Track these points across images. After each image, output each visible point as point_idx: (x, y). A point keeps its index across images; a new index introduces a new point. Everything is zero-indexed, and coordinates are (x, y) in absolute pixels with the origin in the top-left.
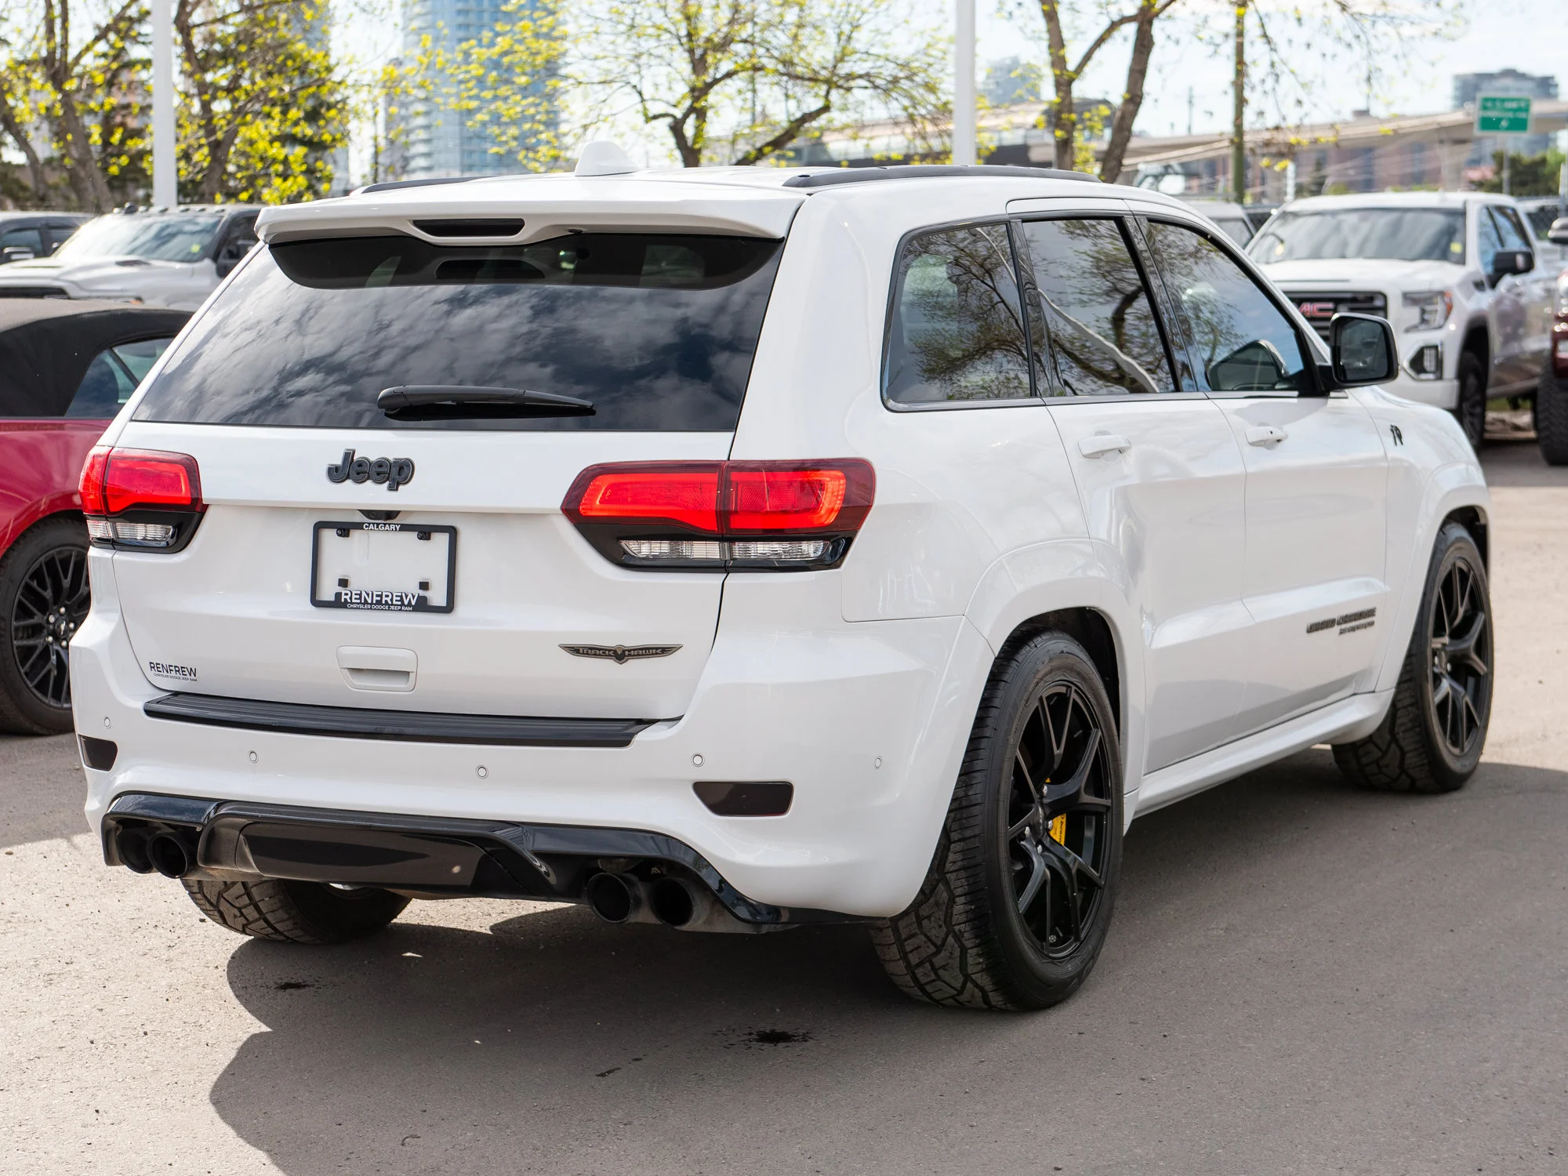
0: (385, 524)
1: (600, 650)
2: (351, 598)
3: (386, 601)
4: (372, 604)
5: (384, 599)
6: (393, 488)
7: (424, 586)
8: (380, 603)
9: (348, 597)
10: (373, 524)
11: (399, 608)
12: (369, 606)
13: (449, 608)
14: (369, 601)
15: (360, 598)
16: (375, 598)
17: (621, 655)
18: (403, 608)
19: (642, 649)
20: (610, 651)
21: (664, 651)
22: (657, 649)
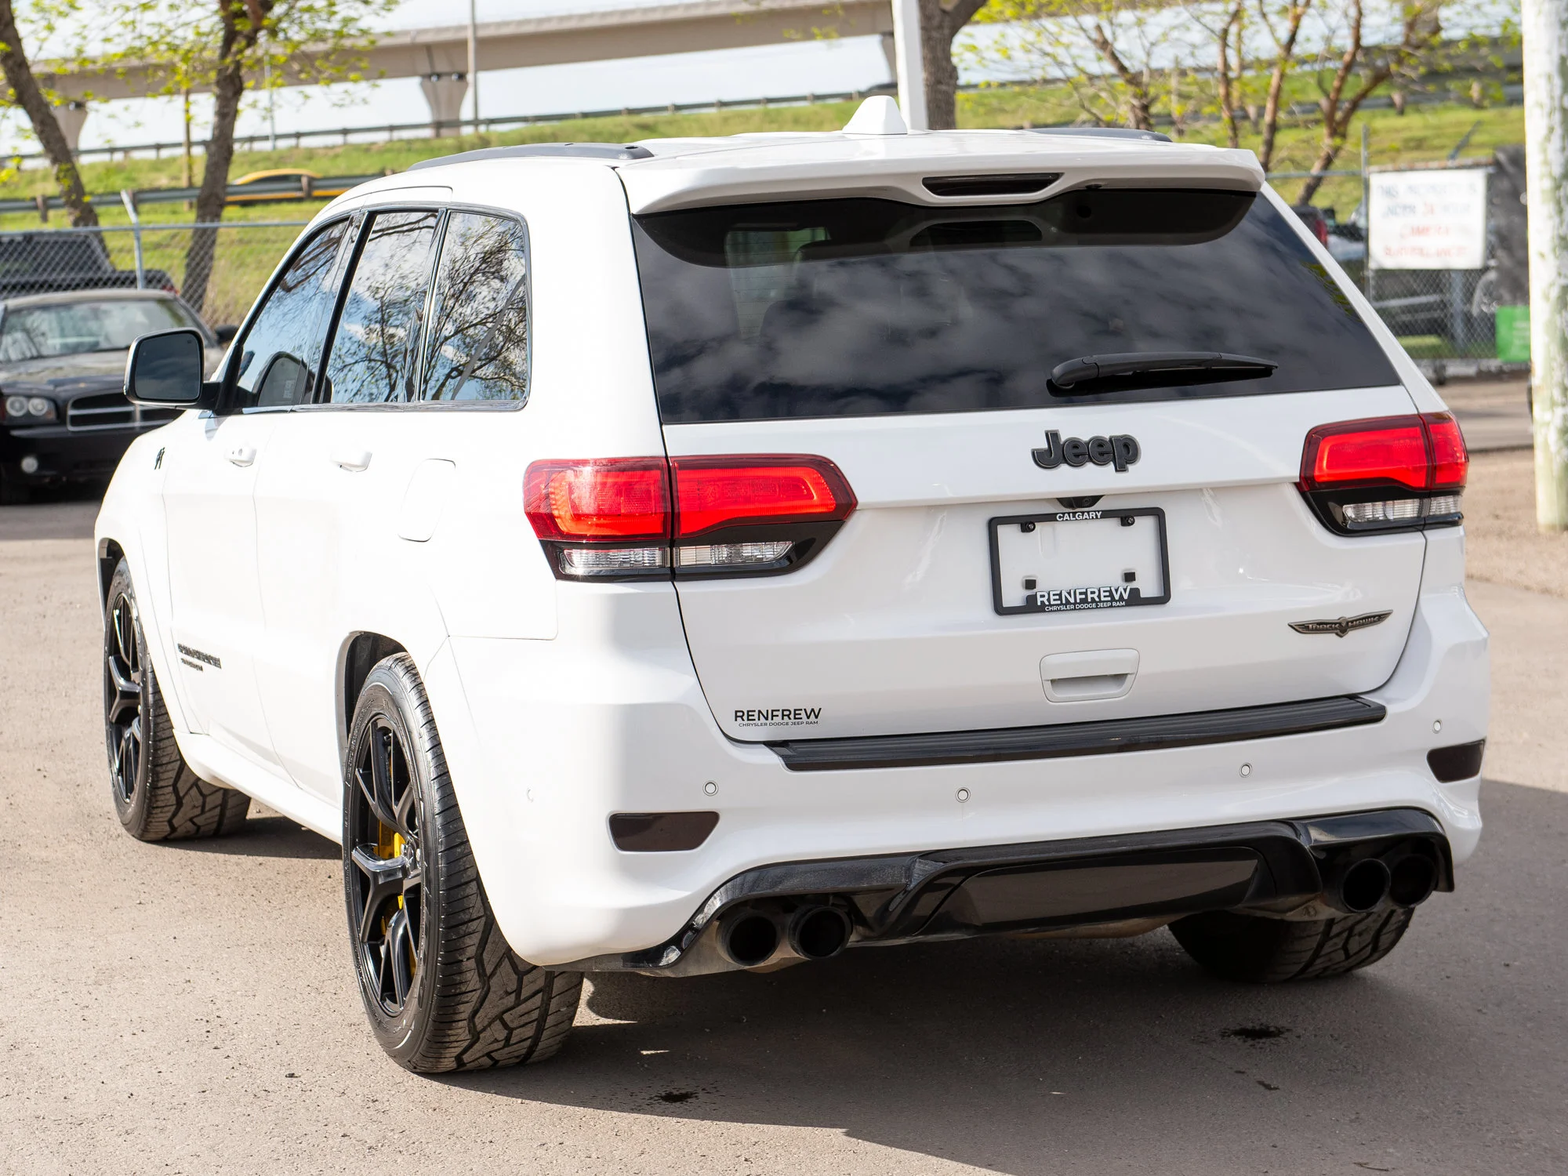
0: (1083, 513)
1: (1326, 624)
2: (1049, 600)
3: (1093, 599)
4: (1075, 603)
5: (1090, 596)
6: (1121, 468)
7: (1130, 577)
8: (1085, 602)
9: (1045, 600)
10: (1069, 513)
11: (1109, 604)
12: (1072, 607)
13: (1163, 599)
14: (1072, 600)
15: (1060, 599)
16: (1079, 597)
17: (1341, 628)
18: (1114, 604)
19: (1362, 619)
20: (1335, 624)
21: (1379, 618)
22: (1374, 617)
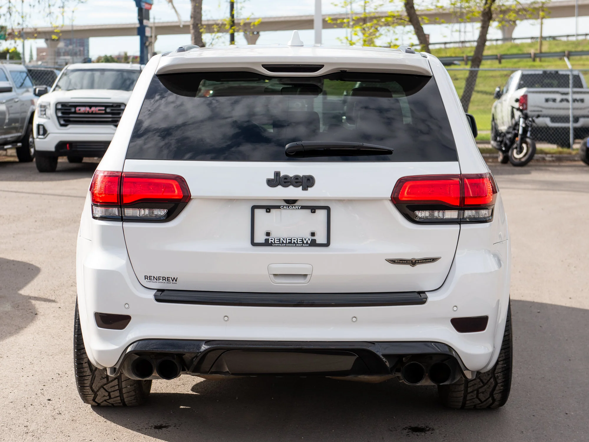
0: (292, 206)
1: (405, 261)
2: (274, 241)
3: (294, 242)
4: (286, 243)
5: (293, 241)
6: (305, 189)
7: (313, 234)
8: (291, 243)
9: (273, 241)
10: (286, 206)
11: (301, 245)
12: (285, 245)
13: (327, 244)
14: (285, 242)
15: (280, 241)
16: (288, 241)
17: (413, 263)
18: (304, 245)
19: (424, 260)
20: (409, 261)
21: (433, 260)
22: (430, 259)
